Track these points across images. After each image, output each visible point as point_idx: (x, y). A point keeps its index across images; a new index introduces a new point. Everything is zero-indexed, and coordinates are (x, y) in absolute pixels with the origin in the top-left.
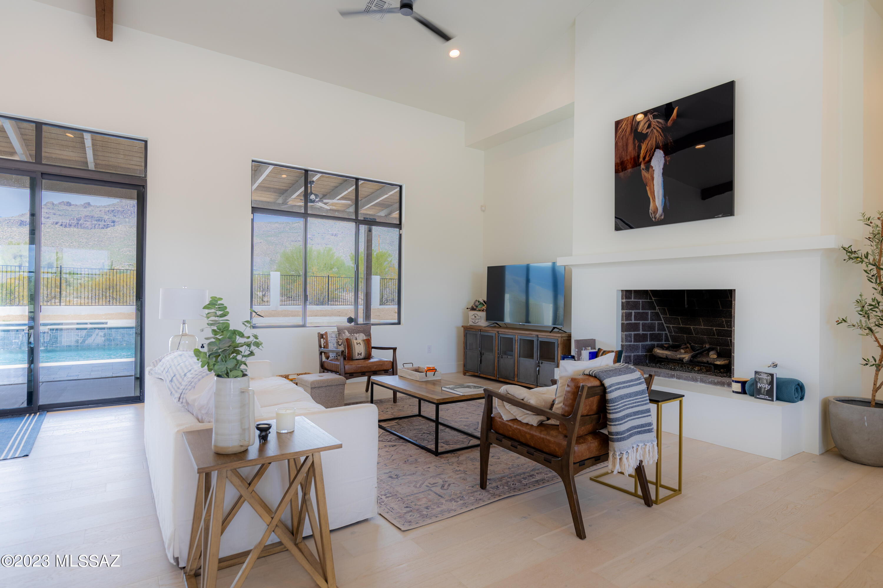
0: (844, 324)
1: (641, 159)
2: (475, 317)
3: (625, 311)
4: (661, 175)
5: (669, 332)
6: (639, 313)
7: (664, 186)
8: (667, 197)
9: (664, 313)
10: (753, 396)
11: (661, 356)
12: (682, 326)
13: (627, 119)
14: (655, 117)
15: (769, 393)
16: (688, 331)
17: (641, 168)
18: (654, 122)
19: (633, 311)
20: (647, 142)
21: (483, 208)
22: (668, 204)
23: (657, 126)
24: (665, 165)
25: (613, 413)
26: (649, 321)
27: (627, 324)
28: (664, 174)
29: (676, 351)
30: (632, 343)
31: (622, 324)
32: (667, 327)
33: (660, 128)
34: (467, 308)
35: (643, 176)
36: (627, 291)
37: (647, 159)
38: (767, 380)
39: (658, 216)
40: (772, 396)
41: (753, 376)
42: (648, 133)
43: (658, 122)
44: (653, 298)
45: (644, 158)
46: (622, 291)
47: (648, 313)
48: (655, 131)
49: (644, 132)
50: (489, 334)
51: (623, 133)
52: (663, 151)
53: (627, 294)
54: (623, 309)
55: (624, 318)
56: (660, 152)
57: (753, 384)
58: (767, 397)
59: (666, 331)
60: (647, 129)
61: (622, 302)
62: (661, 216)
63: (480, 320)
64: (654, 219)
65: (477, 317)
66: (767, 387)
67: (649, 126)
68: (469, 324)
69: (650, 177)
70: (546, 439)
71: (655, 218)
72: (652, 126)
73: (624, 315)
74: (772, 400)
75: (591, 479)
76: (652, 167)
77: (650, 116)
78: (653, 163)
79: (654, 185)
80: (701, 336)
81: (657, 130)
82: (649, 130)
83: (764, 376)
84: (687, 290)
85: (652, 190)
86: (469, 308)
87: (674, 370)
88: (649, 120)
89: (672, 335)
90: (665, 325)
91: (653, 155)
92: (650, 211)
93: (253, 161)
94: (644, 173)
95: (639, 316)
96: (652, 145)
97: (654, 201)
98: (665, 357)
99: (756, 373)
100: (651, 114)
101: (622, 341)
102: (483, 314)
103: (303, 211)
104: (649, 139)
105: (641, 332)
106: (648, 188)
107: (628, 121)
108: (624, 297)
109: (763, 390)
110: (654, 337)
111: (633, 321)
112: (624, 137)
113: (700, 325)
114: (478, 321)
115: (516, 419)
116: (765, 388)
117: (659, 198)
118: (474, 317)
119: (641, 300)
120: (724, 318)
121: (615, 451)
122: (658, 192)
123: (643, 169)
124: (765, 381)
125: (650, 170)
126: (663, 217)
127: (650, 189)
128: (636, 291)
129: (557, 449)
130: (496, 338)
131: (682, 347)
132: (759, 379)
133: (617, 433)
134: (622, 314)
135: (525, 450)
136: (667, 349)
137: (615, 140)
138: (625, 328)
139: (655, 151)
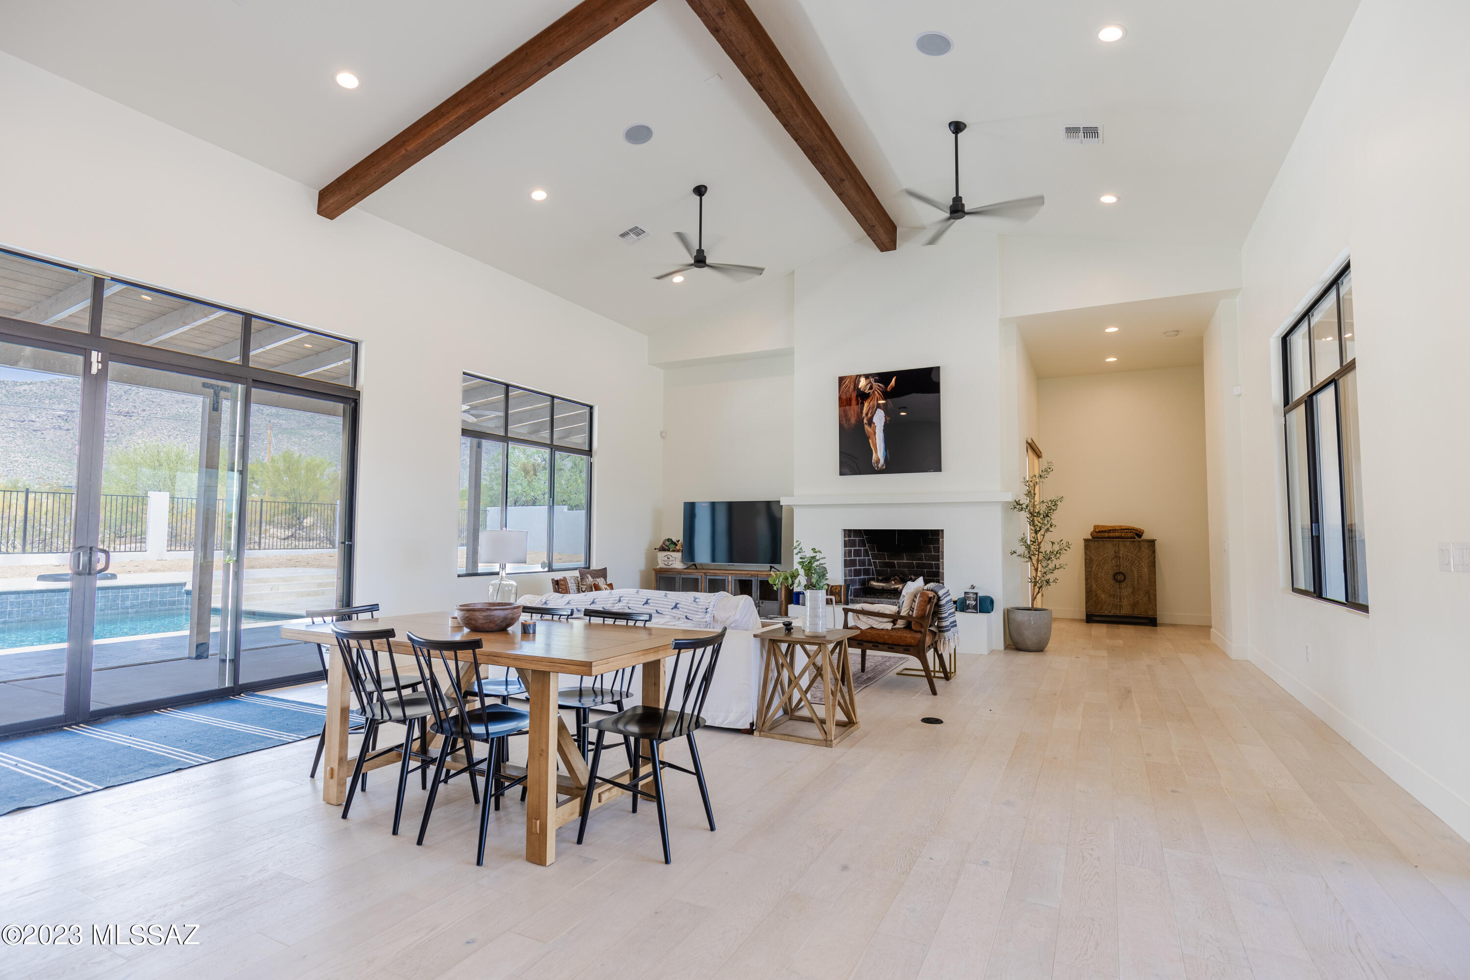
0: (1014, 554)
1: (864, 415)
2: (668, 558)
3: (847, 548)
4: (882, 431)
5: (875, 567)
6: (856, 549)
7: (885, 441)
8: (888, 451)
9: (872, 549)
10: (963, 611)
11: (877, 587)
12: (887, 561)
13: (850, 377)
14: (876, 381)
15: (975, 607)
16: (892, 565)
17: (864, 423)
18: (875, 385)
19: (853, 549)
20: (869, 401)
21: (664, 434)
22: (889, 457)
23: (878, 389)
24: (885, 423)
25: (944, 613)
26: (862, 558)
27: (849, 560)
28: (884, 431)
29: (888, 583)
30: (853, 578)
31: (845, 560)
32: (874, 562)
33: (880, 391)
34: (655, 549)
35: (866, 429)
36: (850, 531)
37: (869, 415)
38: (973, 598)
39: (880, 466)
40: (976, 610)
41: (963, 596)
42: (870, 393)
43: (878, 385)
44: (865, 536)
45: (867, 415)
46: (844, 530)
47: (861, 549)
48: (876, 393)
49: (867, 391)
50: (692, 577)
51: (847, 389)
52: (883, 410)
53: (848, 533)
54: (845, 546)
55: (847, 555)
56: (881, 412)
57: (962, 603)
58: (974, 611)
59: (872, 566)
60: (869, 390)
61: (845, 541)
62: (883, 466)
63: (674, 562)
64: (876, 468)
65: (671, 559)
66: (974, 603)
67: (871, 388)
68: (658, 567)
69: (872, 431)
70: (903, 636)
71: (878, 468)
72: (874, 388)
73: (847, 552)
74: (977, 613)
75: (898, 674)
76: (874, 423)
77: (872, 380)
78: (875, 419)
79: (876, 439)
80: (902, 569)
81: (878, 393)
82: (871, 391)
83: (971, 595)
84: (899, 531)
85: (875, 443)
86: (658, 549)
87: (890, 598)
88: (871, 382)
89: (877, 570)
90: (872, 561)
91: (875, 413)
92: (873, 461)
93: (464, 373)
94: (866, 427)
95: (857, 553)
96: (873, 404)
97: (876, 452)
98: (881, 588)
99: (966, 593)
100: (872, 378)
101: (845, 576)
102: (678, 555)
103: (503, 434)
104: (871, 398)
105: (858, 567)
106: (870, 441)
107: (851, 379)
108: (847, 536)
109: (970, 606)
110: (866, 572)
111: (853, 558)
112: (848, 392)
113: (903, 559)
114: (672, 563)
115: (872, 627)
116: (972, 604)
117: (880, 451)
118: (666, 558)
119: (857, 539)
120: (924, 552)
121: (945, 638)
122: (880, 445)
123: (866, 423)
124: (972, 599)
125: (872, 425)
126: (884, 467)
127: (873, 442)
128: (855, 531)
129: (913, 641)
130: (703, 581)
131: (892, 579)
132: (968, 597)
133: (947, 626)
134: (845, 551)
135: (886, 647)
136: (881, 581)
137: (839, 393)
138: (847, 564)
139: (876, 410)
